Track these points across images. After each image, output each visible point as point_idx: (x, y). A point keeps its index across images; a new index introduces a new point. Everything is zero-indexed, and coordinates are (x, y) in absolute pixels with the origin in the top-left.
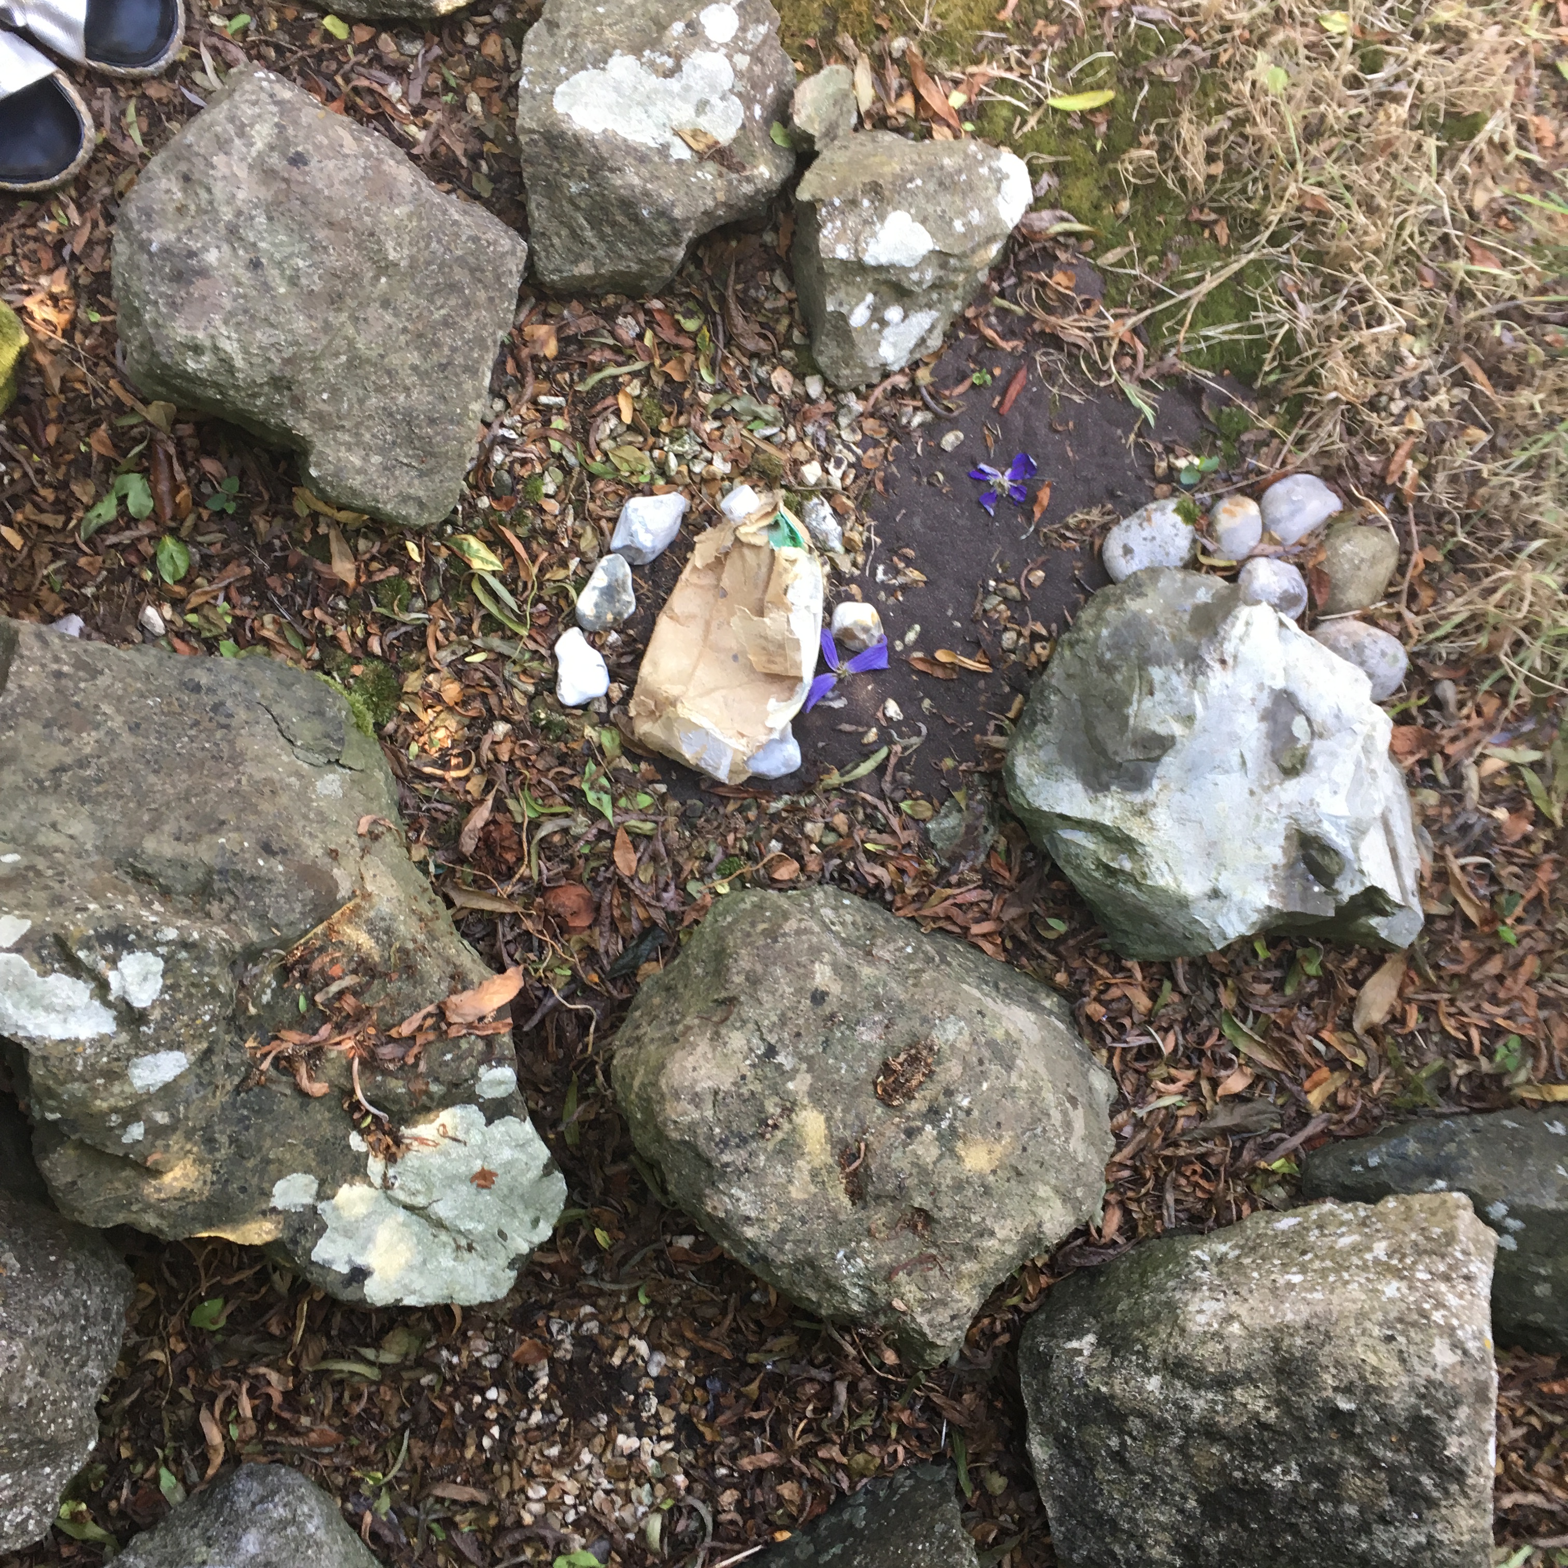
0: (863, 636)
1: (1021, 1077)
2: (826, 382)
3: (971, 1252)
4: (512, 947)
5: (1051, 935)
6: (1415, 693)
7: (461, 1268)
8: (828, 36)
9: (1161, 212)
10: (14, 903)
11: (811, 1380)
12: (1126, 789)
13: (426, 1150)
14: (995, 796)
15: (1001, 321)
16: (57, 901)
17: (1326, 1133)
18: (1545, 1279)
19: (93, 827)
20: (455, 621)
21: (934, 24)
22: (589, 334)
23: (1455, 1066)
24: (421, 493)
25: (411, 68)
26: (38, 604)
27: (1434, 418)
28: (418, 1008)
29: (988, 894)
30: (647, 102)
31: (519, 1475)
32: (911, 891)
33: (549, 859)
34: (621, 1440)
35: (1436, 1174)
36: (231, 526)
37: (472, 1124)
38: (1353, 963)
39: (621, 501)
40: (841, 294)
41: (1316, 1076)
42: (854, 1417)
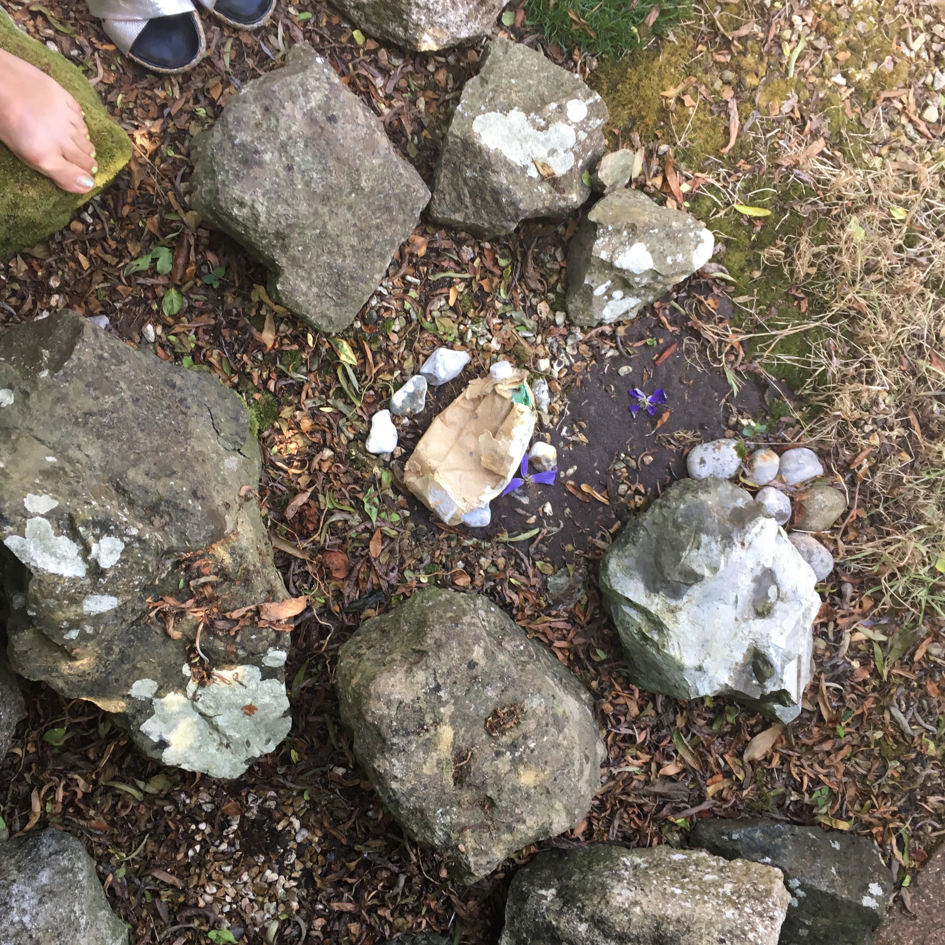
0: (545, 464)
1: (565, 738)
2: (567, 317)
3: (510, 829)
4: (296, 578)
5: (596, 659)
6: (830, 585)
7: (219, 756)
8: (627, 131)
9: (775, 284)
10: (50, 488)
11: (387, 869)
12: (668, 596)
13: (223, 685)
14: (589, 572)
15: (671, 314)
16: (74, 494)
17: (710, 811)
18: (807, 927)
19: (101, 454)
20: (321, 385)
21: (686, 143)
22: (445, 250)
23: (790, 795)
24: (333, 315)
25: (392, 73)
26: (86, 303)
27: (885, 441)
28: (245, 604)
29: (569, 626)
30: (523, 140)
31: (204, 876)
32: (528, 612)
33: (332, 535)
34: (268, 873)
35: (766, 853)
36: (211, 294)
37: (253, 678)
38: (753, 722)
39: (433, 348)
40: (595, 277)
41: (715, 778)
42: (404, 896)
